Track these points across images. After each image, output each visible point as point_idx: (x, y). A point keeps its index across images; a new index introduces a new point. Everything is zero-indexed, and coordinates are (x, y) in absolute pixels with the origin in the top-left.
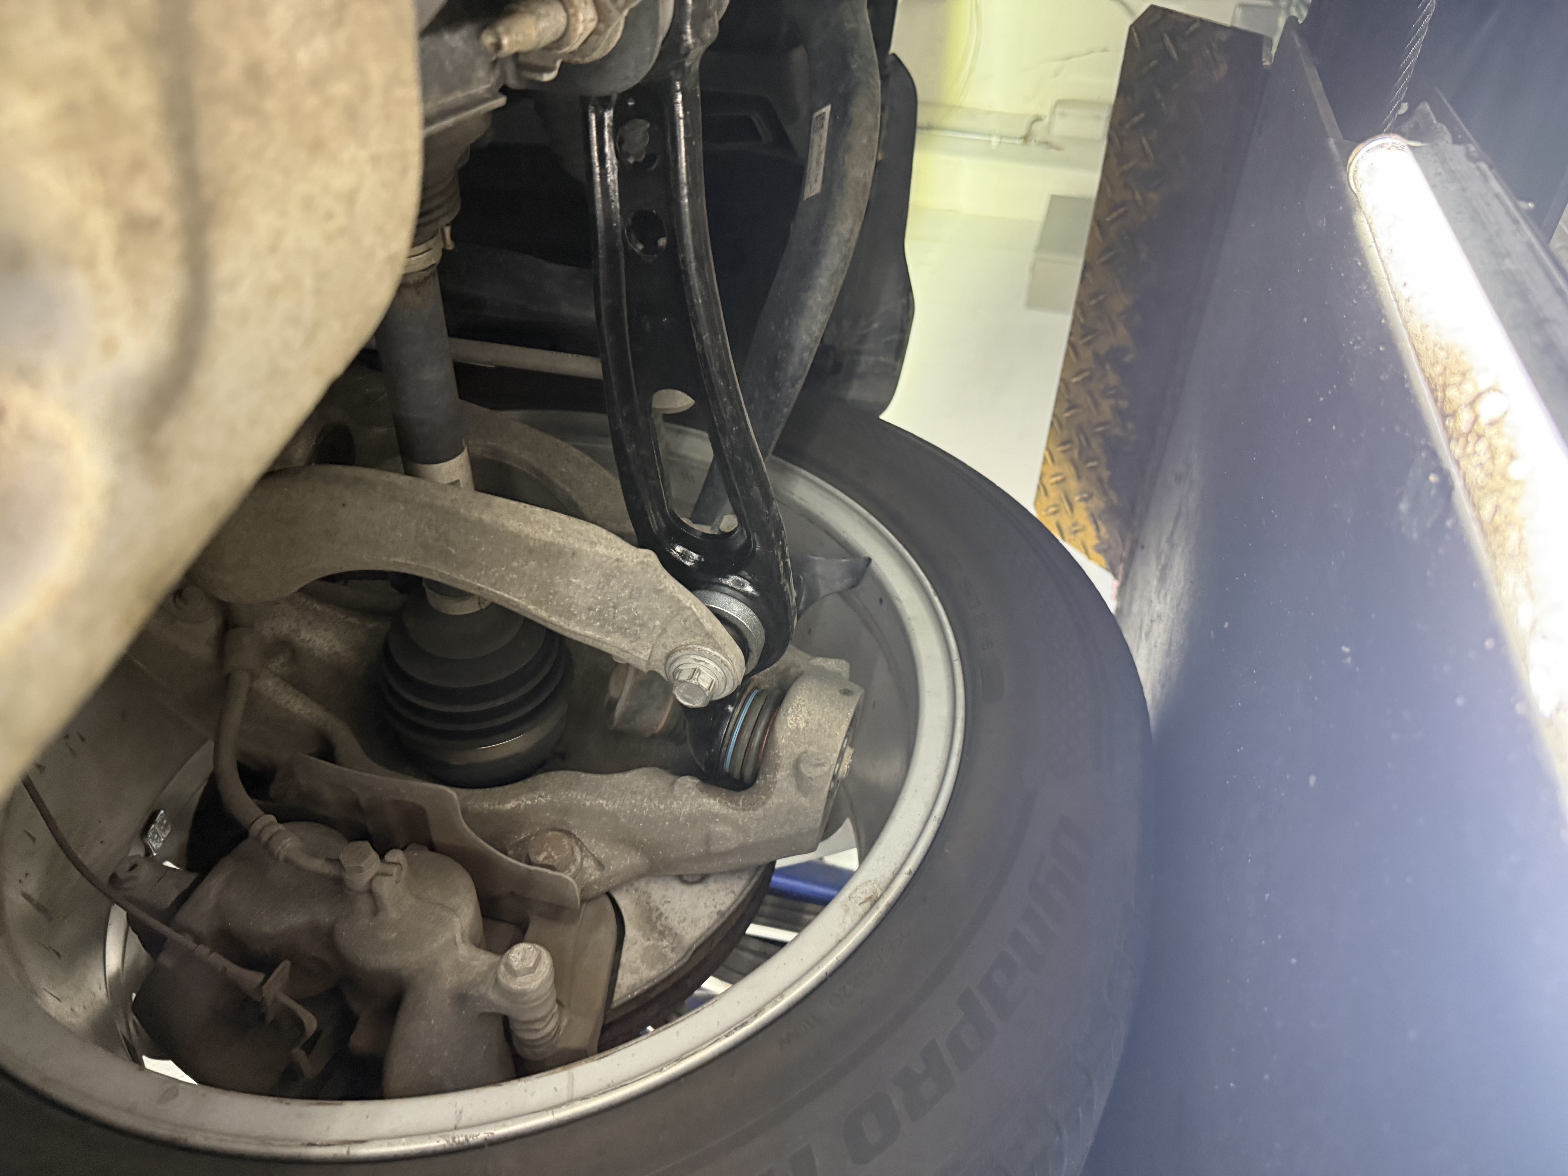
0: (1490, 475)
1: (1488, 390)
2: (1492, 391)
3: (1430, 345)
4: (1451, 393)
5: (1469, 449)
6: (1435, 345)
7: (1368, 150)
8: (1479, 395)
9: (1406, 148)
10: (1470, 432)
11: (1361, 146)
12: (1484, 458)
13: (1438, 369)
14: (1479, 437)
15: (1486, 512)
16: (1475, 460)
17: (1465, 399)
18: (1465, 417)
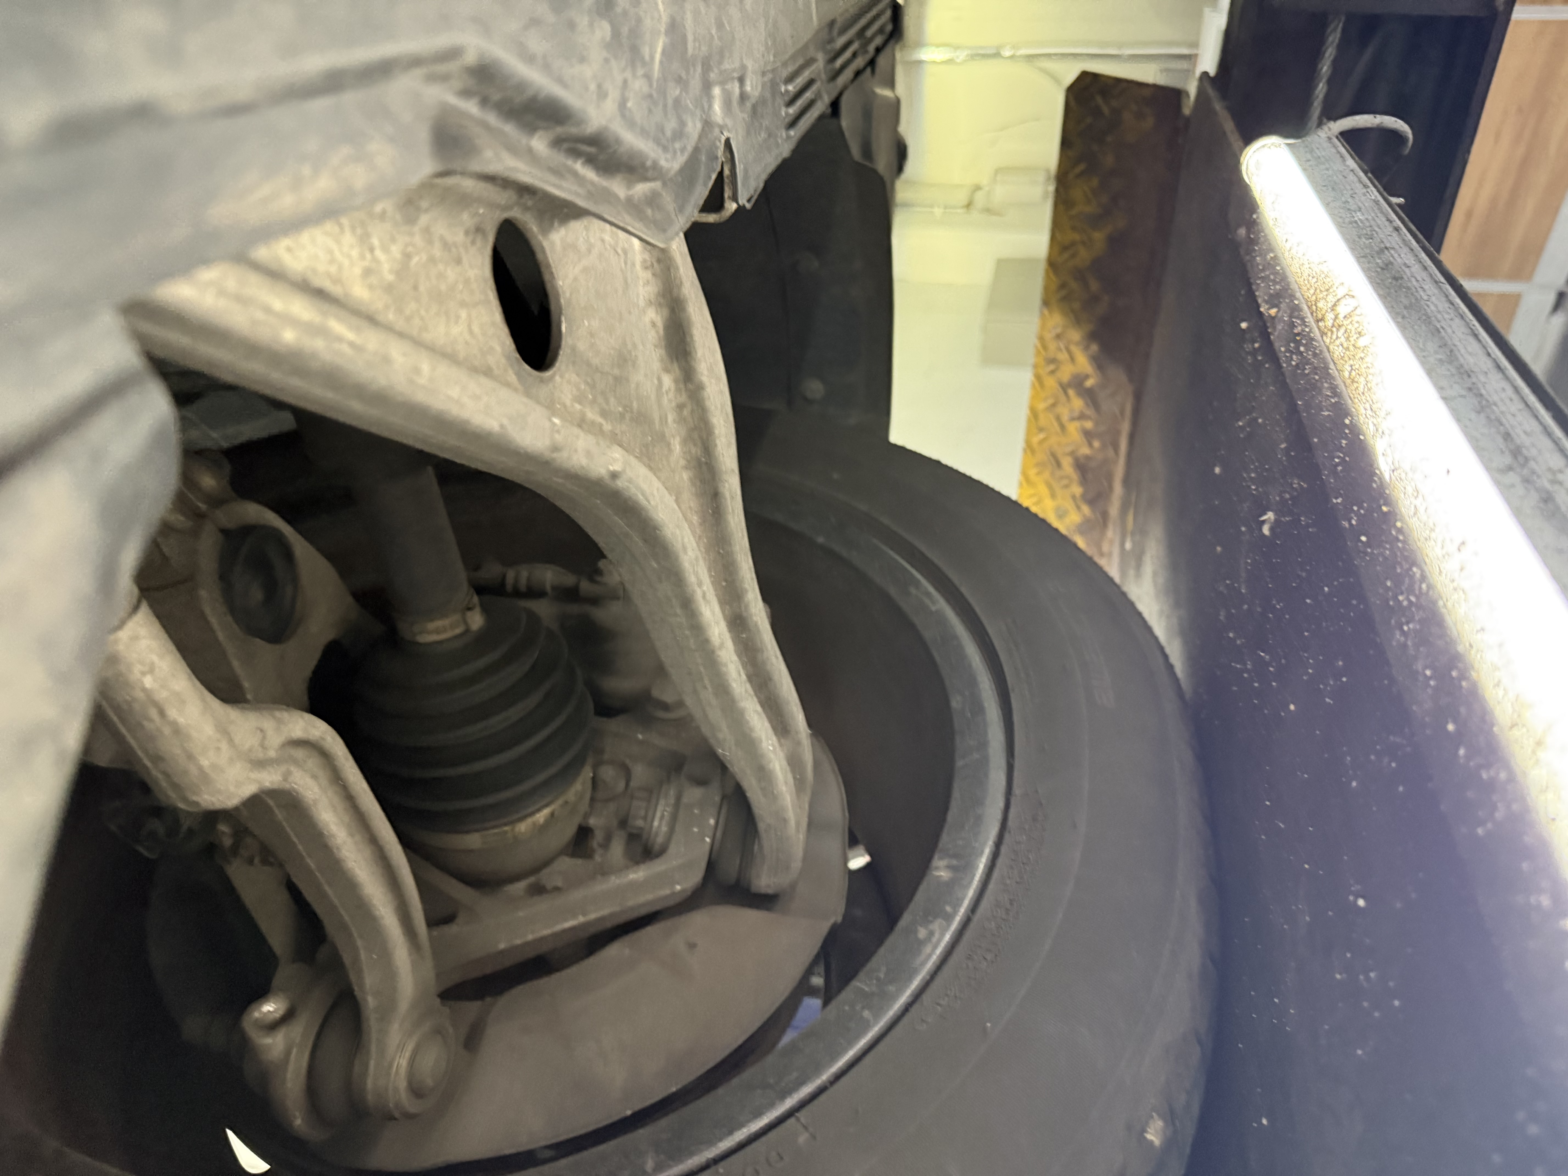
0: (1347, 349)
1: (1345, 296)
2: (1347, 297)
3: (1305, 275)
4: (1320, 305)
5: (1334, 337)
6: (1309, 275)
7: (1255, 152)
8: (1338, 300)
9: (1283, 146)
10: (1333, 326)
11: (1248, 148)
12: (1343, 339)
13: (1312, 291)
14: (1339, 326)
15: (1346, 374)
16: (1338, 342)
17: (1330, 305)
18: (1330, 316)
